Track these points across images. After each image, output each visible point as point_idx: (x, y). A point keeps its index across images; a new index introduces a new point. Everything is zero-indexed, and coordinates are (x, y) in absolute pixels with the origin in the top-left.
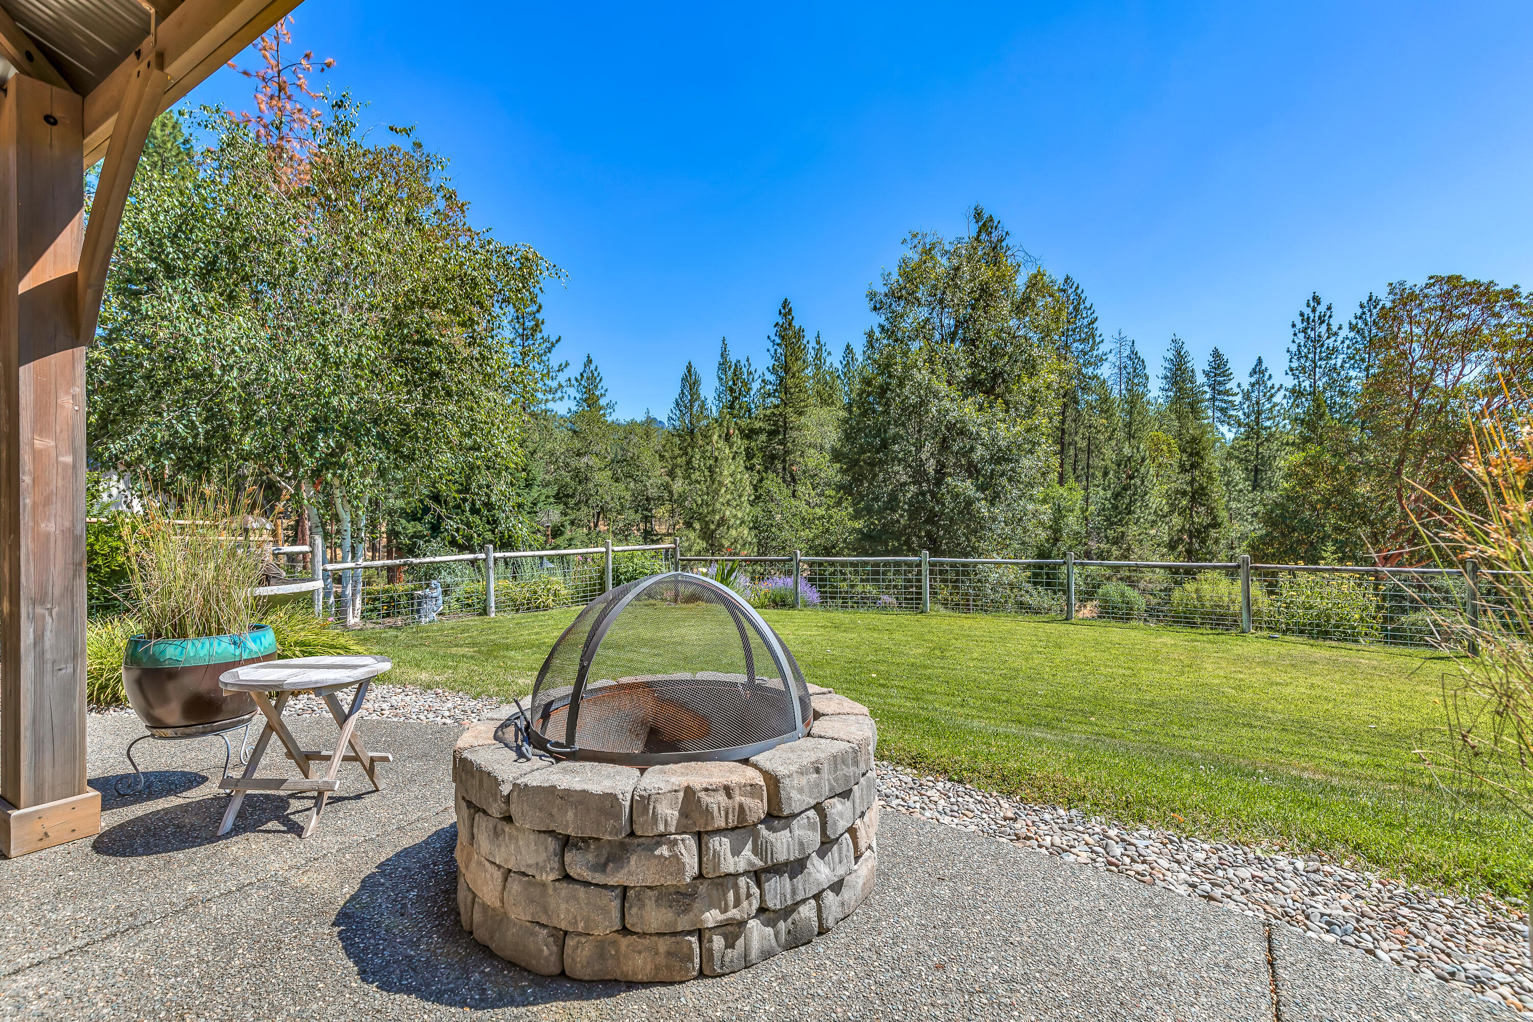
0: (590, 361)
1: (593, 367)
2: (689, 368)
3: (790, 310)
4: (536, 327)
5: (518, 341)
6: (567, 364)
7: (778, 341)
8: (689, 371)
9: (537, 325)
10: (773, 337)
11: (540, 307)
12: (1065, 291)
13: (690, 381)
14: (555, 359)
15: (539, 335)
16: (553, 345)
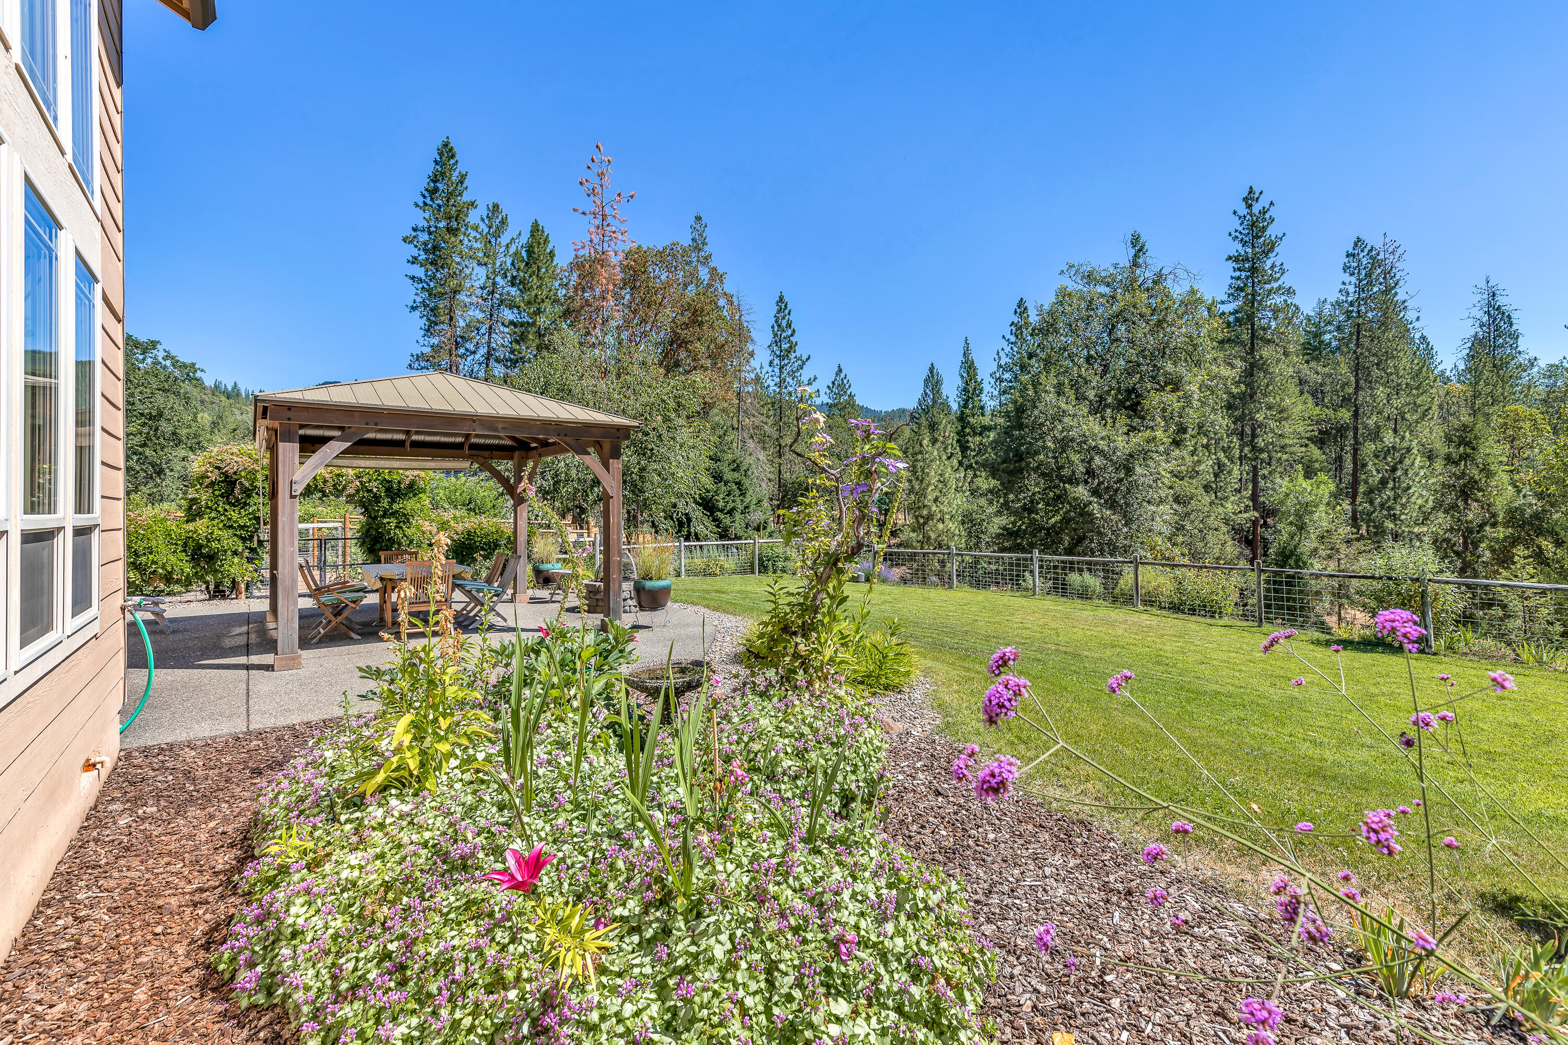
0: (840, 370)
1: (843, 375)
2: (932, 369)
3: (1026, 309)
4: (792, 348)
5: (777, 361)
6: (815, 378)
7: (1013, 339)
8: (932, 372)
9: (790, 347)
10: (1008, 336)
11: (794, 331)
12: (1353, 255)
13: (933, 381)
14: (805, 375)
15: (792, 356)
16: (804, 363)
